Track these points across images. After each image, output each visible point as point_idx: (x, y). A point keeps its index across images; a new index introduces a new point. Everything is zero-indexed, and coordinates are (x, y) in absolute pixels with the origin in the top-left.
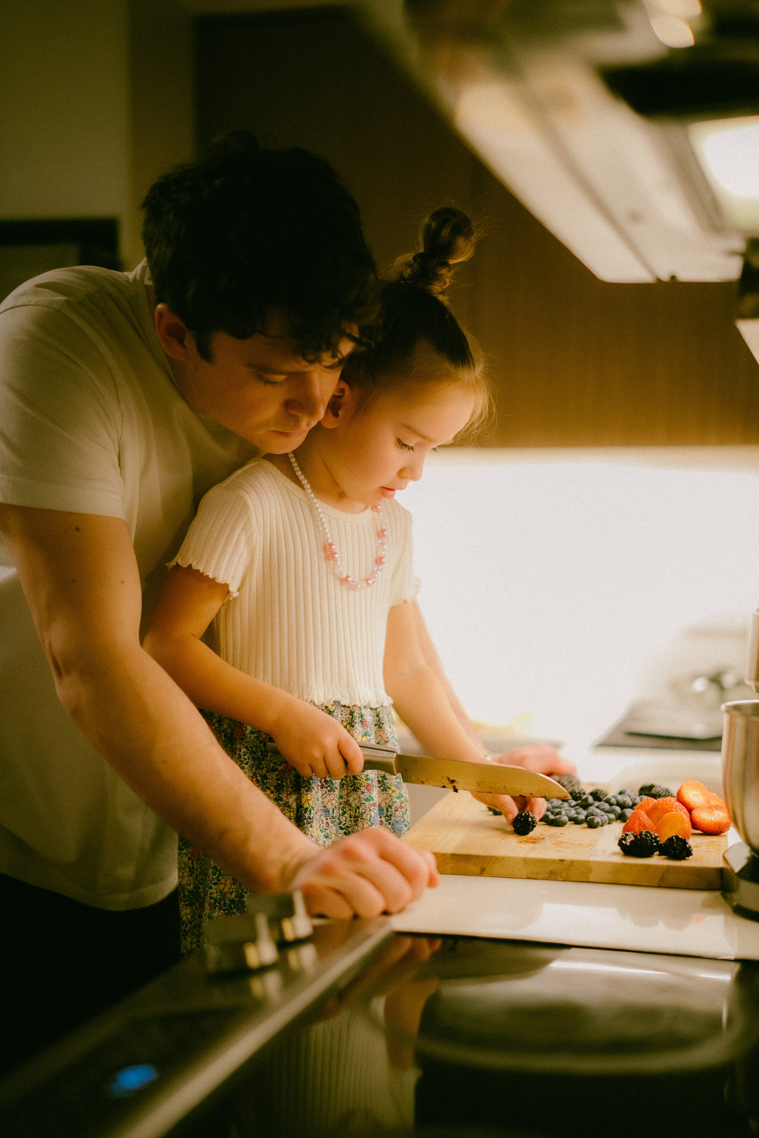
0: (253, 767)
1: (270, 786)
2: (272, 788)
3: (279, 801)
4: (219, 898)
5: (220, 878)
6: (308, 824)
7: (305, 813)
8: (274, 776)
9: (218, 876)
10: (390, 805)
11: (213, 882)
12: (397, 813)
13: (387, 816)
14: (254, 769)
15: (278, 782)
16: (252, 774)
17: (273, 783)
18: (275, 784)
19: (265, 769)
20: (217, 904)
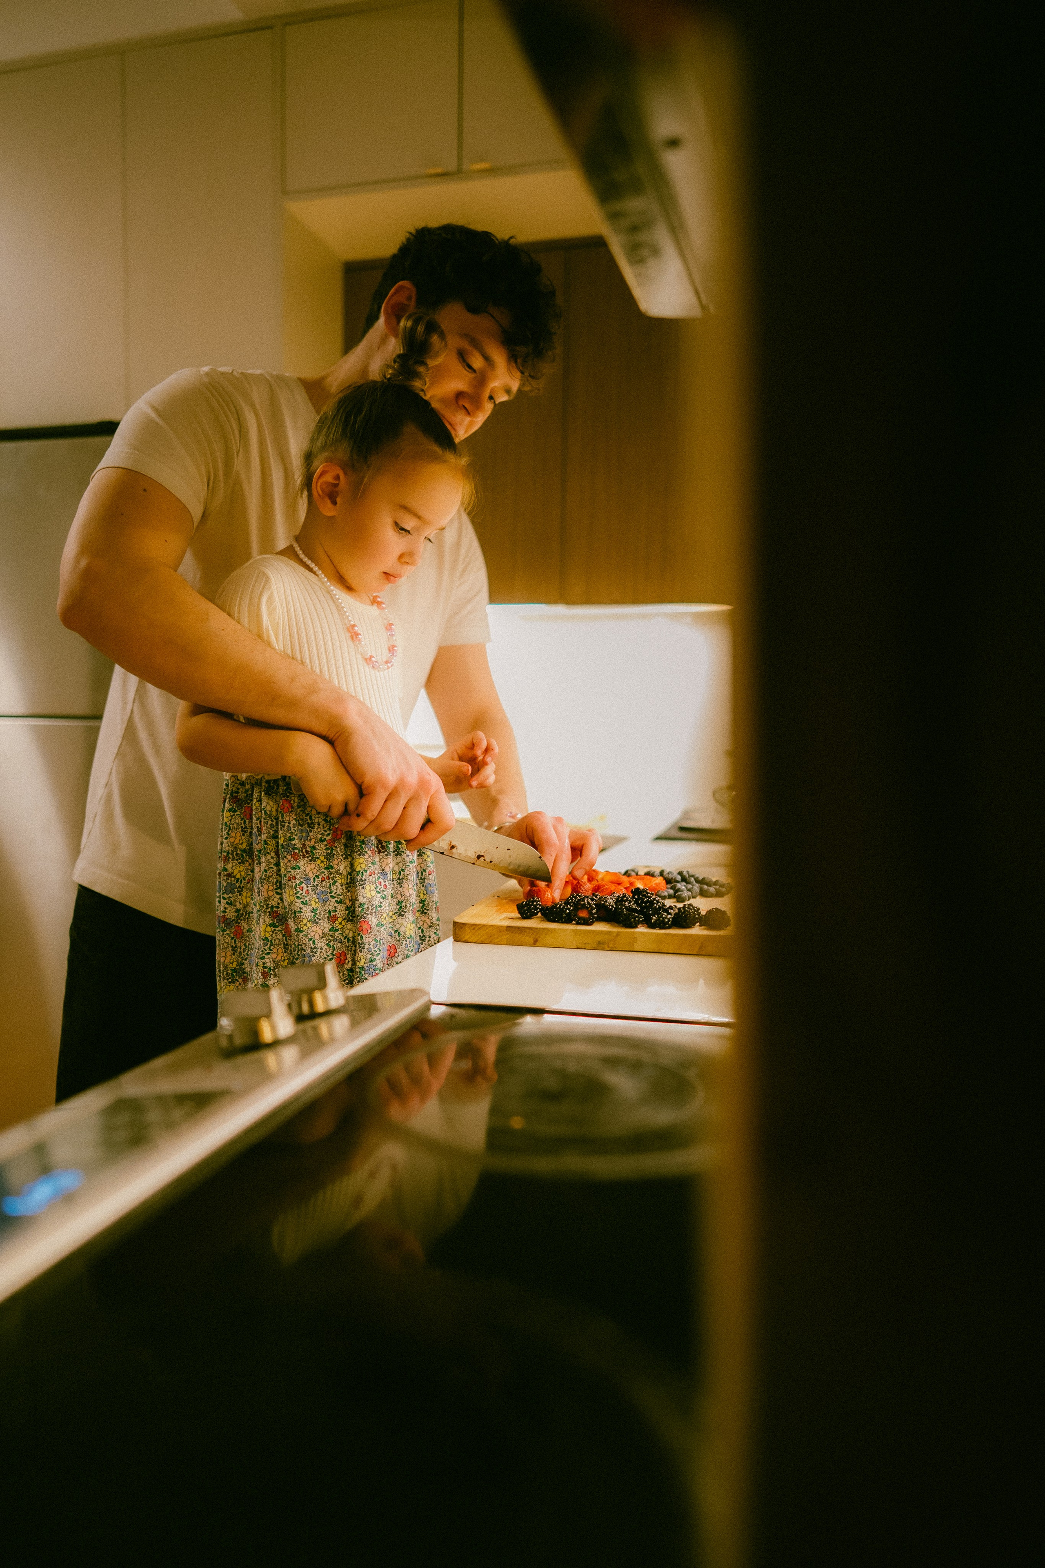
0: (301, 839)
1: (320, 856)
2: (322, 858)
3: (330, 870)
4: (273, 967)
5: (271, 948)
6: (360, 886)
7: (357, 876)
8: (322, 846)
9: (270, 947)
10: (425, 869)
11: (266, 952)
12: (431, 876)
13: (421, 879)
14: (303, 840)
15: (328, 851)
16: (302, 846)
17: (322, 853)
18: (325, 854)
19: (313, 841)
20: (272, 972)
